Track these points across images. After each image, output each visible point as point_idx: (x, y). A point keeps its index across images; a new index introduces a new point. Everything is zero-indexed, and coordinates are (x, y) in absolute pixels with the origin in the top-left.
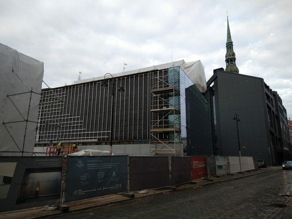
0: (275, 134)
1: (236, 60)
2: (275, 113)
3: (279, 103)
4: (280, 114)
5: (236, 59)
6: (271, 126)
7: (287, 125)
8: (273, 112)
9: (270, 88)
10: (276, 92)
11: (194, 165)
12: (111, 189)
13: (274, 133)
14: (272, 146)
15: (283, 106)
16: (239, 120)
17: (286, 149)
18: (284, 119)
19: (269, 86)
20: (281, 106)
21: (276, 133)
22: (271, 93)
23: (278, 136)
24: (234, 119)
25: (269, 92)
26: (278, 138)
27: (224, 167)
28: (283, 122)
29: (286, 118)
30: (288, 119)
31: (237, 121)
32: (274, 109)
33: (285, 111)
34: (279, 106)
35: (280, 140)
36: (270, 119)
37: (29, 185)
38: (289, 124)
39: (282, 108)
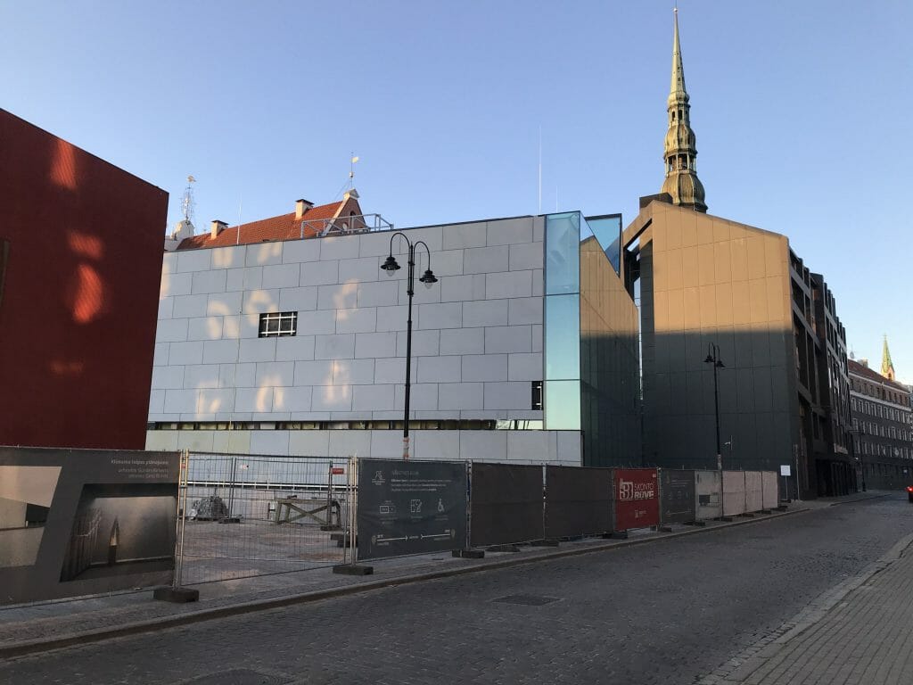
0: (812, 404)
1: (697, 155)
2: (815, 340)
3: (827, 311)
4: (829, 345)
5: (696, 153)
6: (803, 379)
7: (845, 376)
8: (810, 338)
9: (806, 264)
10: (820, 277)
11: (622, 490)
12: (436, 539)
13: (810, 402)
14: (803, 440)
15: (837, 320)
16: (720, 364)
17: (839, 449)
18: (837, 359)
19: (801, 260)
20: (831, 318)
21: (816, 403)
22: (806, 282)
23: (820, 412)
24: (709, 359)
25: (801, 277)
26: (820, 417)
27: (713, 499)
28: (836, 369)
29: (845, 355)
30: (849, 357)
31: (715, 366)
32: (812, 329)
33: (842, 331)
34: (827, 319)
35: (826, 421)
36: (800, 360)
37: (92, 531)
38: (849, 374)
39: (835, 327)
